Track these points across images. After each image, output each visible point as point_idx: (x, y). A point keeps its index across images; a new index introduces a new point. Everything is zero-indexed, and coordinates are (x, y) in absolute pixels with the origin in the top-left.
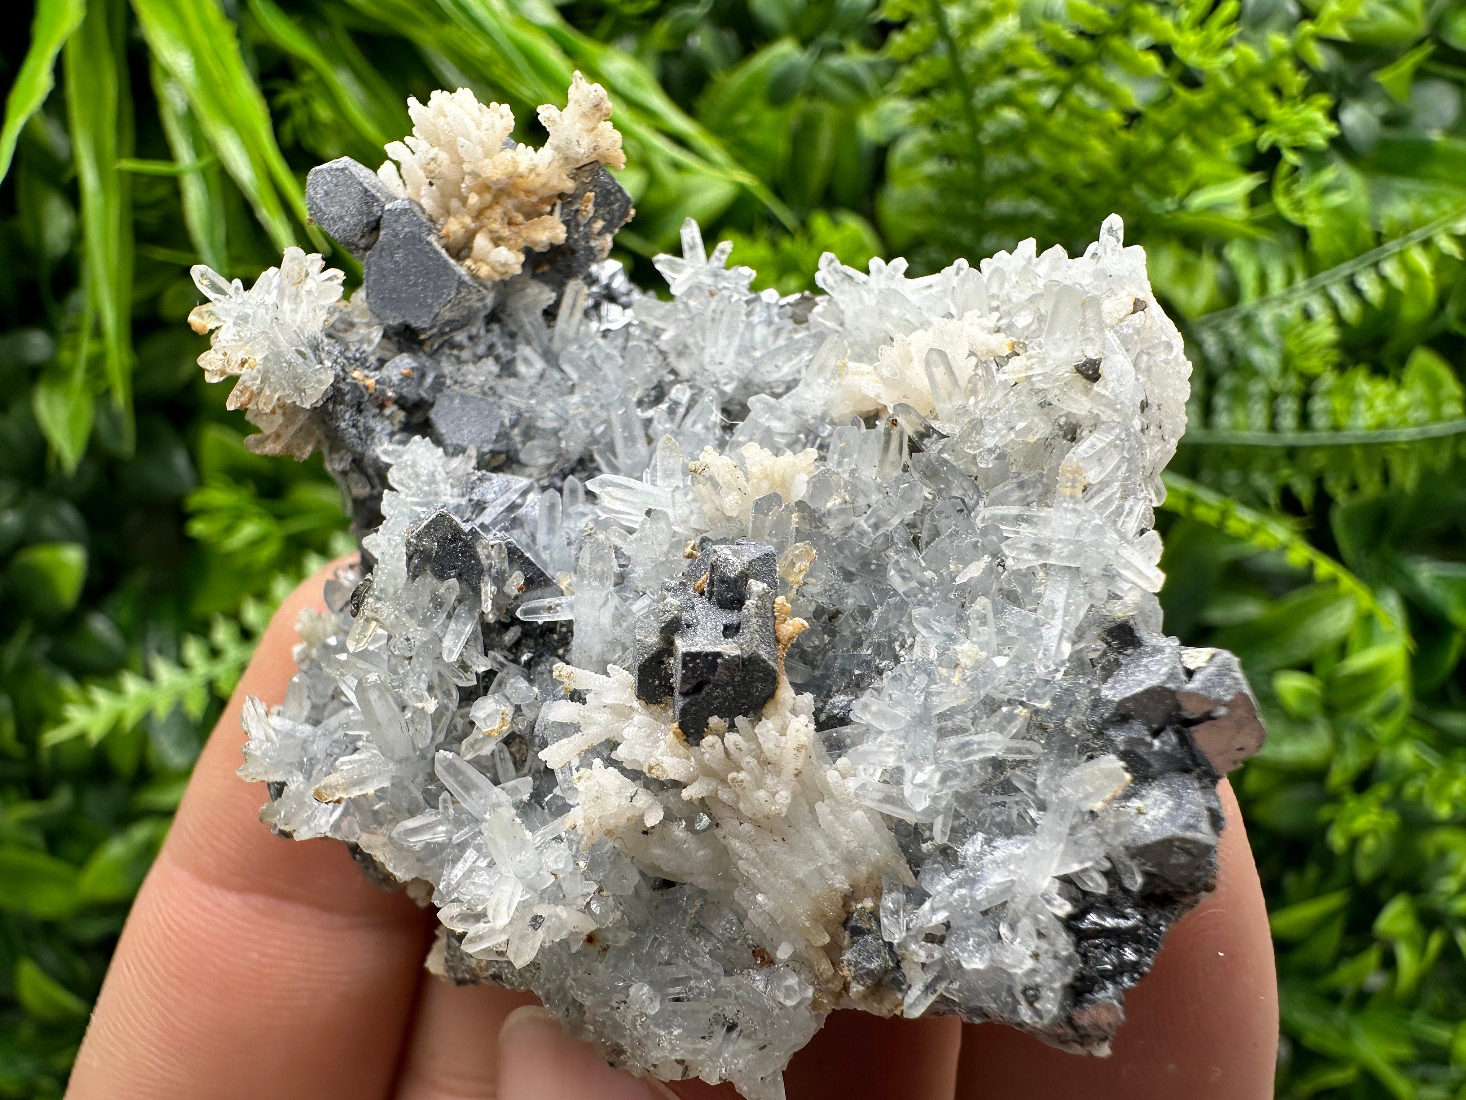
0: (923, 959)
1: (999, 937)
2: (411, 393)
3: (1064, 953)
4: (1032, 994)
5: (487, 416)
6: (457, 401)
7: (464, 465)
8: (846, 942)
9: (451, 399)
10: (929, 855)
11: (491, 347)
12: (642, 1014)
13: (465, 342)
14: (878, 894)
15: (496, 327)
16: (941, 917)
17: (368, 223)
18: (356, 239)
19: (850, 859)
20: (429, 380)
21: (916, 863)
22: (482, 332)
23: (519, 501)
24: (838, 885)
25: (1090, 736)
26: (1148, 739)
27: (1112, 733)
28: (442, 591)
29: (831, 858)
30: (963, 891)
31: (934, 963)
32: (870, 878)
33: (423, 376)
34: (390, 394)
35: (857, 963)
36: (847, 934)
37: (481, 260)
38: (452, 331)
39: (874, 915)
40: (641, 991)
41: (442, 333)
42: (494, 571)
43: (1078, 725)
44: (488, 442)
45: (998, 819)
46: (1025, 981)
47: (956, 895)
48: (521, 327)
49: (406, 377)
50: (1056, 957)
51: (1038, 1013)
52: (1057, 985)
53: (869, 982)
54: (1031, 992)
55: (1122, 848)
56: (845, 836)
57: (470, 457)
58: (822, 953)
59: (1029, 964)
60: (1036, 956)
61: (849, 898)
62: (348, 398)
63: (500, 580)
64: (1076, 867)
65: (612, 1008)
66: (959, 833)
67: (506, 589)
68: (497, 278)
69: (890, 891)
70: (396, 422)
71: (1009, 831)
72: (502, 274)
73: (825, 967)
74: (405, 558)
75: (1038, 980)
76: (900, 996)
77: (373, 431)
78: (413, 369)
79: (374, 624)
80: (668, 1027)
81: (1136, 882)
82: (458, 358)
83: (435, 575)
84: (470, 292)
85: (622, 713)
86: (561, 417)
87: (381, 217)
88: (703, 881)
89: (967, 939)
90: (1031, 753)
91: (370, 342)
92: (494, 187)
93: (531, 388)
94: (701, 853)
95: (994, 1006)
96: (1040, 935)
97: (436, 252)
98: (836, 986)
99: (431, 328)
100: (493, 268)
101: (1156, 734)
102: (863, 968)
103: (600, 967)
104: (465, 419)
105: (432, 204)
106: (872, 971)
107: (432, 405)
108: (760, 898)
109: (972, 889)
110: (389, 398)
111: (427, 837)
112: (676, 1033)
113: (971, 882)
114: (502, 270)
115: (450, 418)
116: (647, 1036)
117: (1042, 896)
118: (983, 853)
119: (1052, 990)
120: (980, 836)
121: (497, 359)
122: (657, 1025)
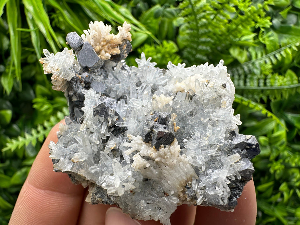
0: (200, 193)
1: (215, 188)
2: (87, 80)
3: (228, 191)
4: (223, 199)
5: (103, 86)
6: (96, 83)
7: (98, 96)
8: (186, 190)
9: (95, 82)
10: (201, 173)
11: (101, 73)
12: (142, 206)
13: (97, 72)
14: (191, 181)
15: (102, 69)
16: (204, 185)
17: (80, 45)
18: (77, 48)
19: (186, 174)
20: (91, 78)
21: (198, 175)
22: (100, 70)
23: (112, 103)
24: (184, 179)
25: (229, 151)
26: (241, 151)
27: (234, 150)
28: (101, 119)
29: (183, 173)
30: (209, 180)
31: (202, 194)
32: (190, 178)
33: (89, 77)
34: (83, 80)
35: (189, 194)
36: (186, 188)
37: (103, 56)
38: (95, 69)
39: (191, 185)
40: (142, 201)
41: (93, 69)
42: (111, 115)
43: (227, 149)
44: (103, 92)
45: (214, 166)
46: (221, 197)
47: (207, 180)
48: (108, 70)
49: (87, 77)
50: (227, 192)
51: (224, 203)
52: (227, 197)
53: (191, 198)
54: (223, 198)
55: (237, 171)
56: (185, 169)
57: (99, 94)
58: (181, 192)
59: (222, 193)
60: (223, 192)
61: (187, 181)
62: (75, 80)
63: (112, 117)
64: (229, 175)
65: (136, 205)
66: (207, 169)
67: (113, 119)
68: (105, 59)
69: (194, 180)
70: (83, 86)
71: (216, 168)
72: (106, 59)
73: (182, 195)
74: (93, 112)
75: (224, 196)
76: (196, 201)
77: (79, 87)
78: (88, 75)
79: (86, 125)
80: (148, 209)
81: (240, 178)
82: (95, 75)
83: (99, 116)
84: (100, 61)
85: (140, 145)
86: (117, 88)
87: (83, 44)
88: (155, 179)
89: (210, 189)
90: (219, 154)
91: (78, 70)
92: (107, 41)
93: (111, 82)
94: (156, 173)
95: (214, 202)
96: (224, 187)
97: (94, 53)
98: (184, 199)
99: (92, 68)
100: (105, 57)
101: (242, 150)
102: (190, 195)
103: (134, 197)
104: (98, 87)
105: (93, 43)
106: (192, 195)
107: (91, 83)
108: (169, 182)
109: (210, 179)
110: (83, 81)
111: (95, 170)
112: (150, 210)
113: (210, 178)
114: (107, 58)
115: (95, 86)
116: (143, 211)
117: (224, 180)
118: (211, 173)
119: (226, 198)
120: (210, 170)
121: (103, 76)
122: (145, 209)
